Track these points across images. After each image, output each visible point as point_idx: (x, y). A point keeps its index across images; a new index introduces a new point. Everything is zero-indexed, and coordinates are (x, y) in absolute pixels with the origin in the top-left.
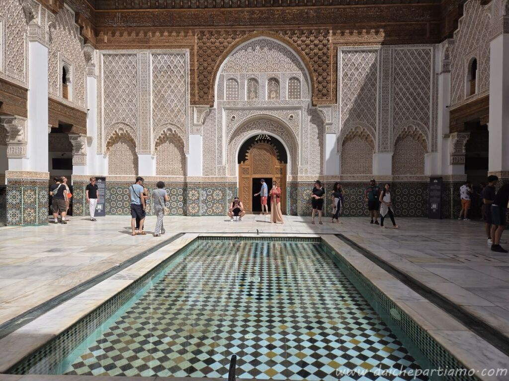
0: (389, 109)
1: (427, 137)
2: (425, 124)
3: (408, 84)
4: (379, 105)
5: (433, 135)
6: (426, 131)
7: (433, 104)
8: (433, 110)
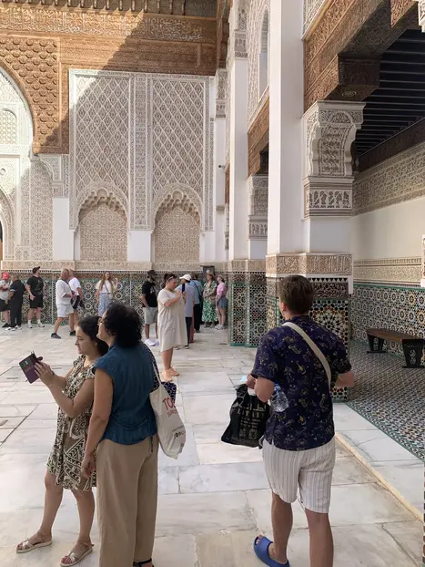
0: (146, 165)
1: (200, 209)
2: (197, 191)
3: (173, 131)
4: (132, 159)
5: (207, 207)
6: (198, 200)
7: (207, 162)
8: (207, 171)
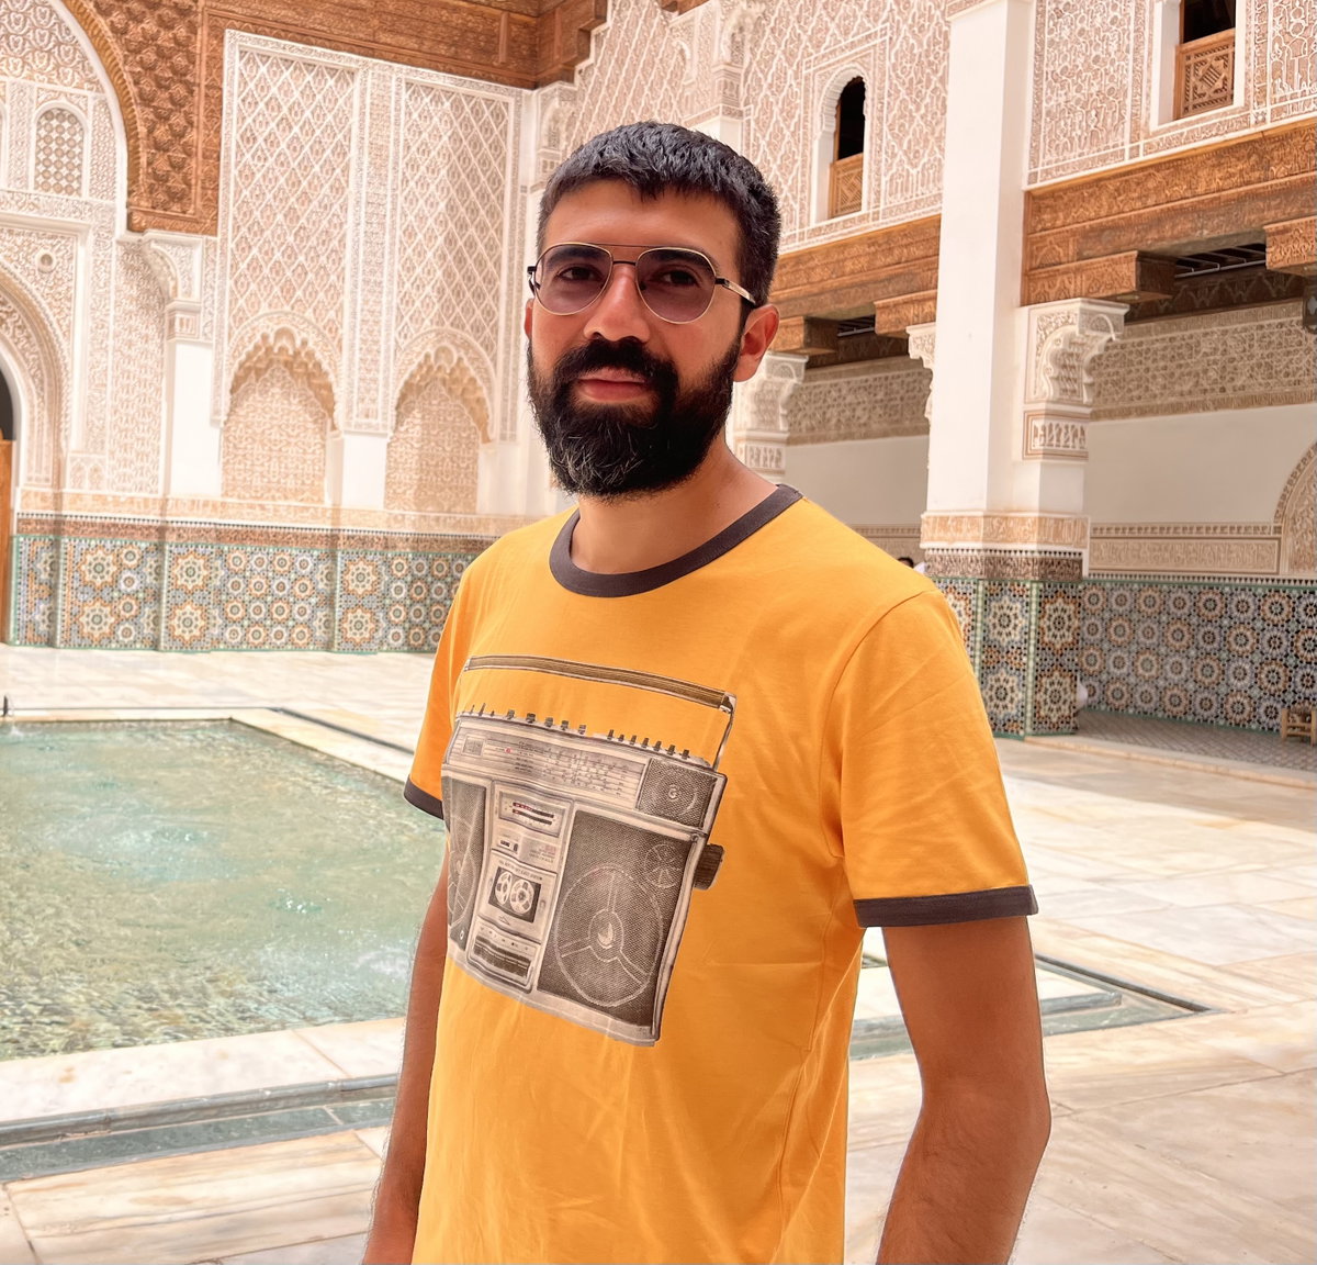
0: (385, 278)
1: (490, 390)
2: (487, 348)
4: (355, 263)
5: (506, 387)
6: (486, 370)
7: (510, 285)
8: (509, 303)
